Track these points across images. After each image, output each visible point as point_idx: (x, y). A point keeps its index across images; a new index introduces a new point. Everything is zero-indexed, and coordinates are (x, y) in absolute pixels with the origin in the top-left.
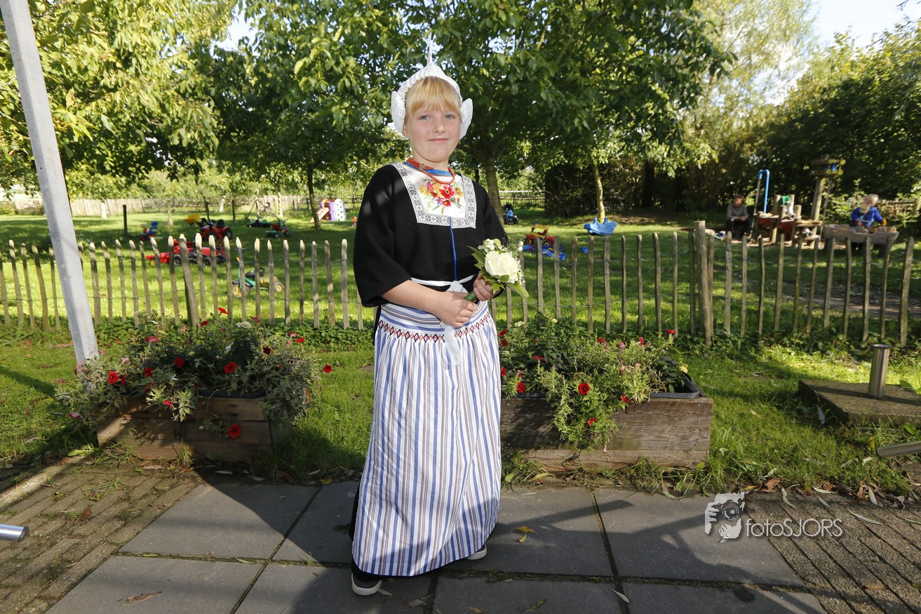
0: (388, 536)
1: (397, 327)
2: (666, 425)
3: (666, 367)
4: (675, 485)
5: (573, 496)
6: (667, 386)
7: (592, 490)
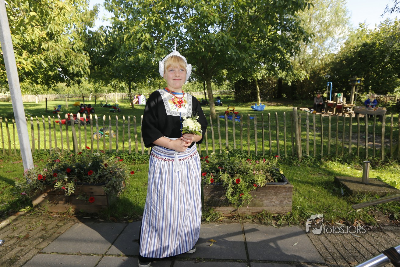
1: (158, 155)
2: (274, 196)
3: (274, 171)
4: (278, 222)
5: (235, 227)
6: (274, 179)
7: (243, 224)
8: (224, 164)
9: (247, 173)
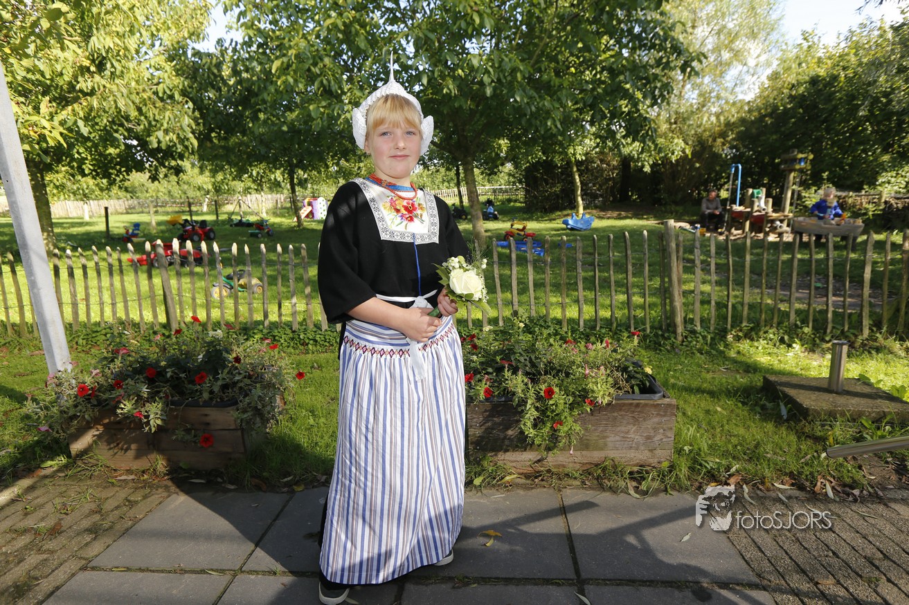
0: (355, 548)
1: (363, 343)
2: (631, 426)
3: (631, 368)
4: (641, 484)
5: (542, 498)
6: (632, 387)
7: (560, 491)
8: (515, 353)
9: (568, 375)
